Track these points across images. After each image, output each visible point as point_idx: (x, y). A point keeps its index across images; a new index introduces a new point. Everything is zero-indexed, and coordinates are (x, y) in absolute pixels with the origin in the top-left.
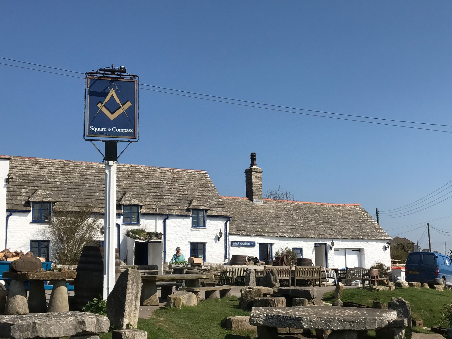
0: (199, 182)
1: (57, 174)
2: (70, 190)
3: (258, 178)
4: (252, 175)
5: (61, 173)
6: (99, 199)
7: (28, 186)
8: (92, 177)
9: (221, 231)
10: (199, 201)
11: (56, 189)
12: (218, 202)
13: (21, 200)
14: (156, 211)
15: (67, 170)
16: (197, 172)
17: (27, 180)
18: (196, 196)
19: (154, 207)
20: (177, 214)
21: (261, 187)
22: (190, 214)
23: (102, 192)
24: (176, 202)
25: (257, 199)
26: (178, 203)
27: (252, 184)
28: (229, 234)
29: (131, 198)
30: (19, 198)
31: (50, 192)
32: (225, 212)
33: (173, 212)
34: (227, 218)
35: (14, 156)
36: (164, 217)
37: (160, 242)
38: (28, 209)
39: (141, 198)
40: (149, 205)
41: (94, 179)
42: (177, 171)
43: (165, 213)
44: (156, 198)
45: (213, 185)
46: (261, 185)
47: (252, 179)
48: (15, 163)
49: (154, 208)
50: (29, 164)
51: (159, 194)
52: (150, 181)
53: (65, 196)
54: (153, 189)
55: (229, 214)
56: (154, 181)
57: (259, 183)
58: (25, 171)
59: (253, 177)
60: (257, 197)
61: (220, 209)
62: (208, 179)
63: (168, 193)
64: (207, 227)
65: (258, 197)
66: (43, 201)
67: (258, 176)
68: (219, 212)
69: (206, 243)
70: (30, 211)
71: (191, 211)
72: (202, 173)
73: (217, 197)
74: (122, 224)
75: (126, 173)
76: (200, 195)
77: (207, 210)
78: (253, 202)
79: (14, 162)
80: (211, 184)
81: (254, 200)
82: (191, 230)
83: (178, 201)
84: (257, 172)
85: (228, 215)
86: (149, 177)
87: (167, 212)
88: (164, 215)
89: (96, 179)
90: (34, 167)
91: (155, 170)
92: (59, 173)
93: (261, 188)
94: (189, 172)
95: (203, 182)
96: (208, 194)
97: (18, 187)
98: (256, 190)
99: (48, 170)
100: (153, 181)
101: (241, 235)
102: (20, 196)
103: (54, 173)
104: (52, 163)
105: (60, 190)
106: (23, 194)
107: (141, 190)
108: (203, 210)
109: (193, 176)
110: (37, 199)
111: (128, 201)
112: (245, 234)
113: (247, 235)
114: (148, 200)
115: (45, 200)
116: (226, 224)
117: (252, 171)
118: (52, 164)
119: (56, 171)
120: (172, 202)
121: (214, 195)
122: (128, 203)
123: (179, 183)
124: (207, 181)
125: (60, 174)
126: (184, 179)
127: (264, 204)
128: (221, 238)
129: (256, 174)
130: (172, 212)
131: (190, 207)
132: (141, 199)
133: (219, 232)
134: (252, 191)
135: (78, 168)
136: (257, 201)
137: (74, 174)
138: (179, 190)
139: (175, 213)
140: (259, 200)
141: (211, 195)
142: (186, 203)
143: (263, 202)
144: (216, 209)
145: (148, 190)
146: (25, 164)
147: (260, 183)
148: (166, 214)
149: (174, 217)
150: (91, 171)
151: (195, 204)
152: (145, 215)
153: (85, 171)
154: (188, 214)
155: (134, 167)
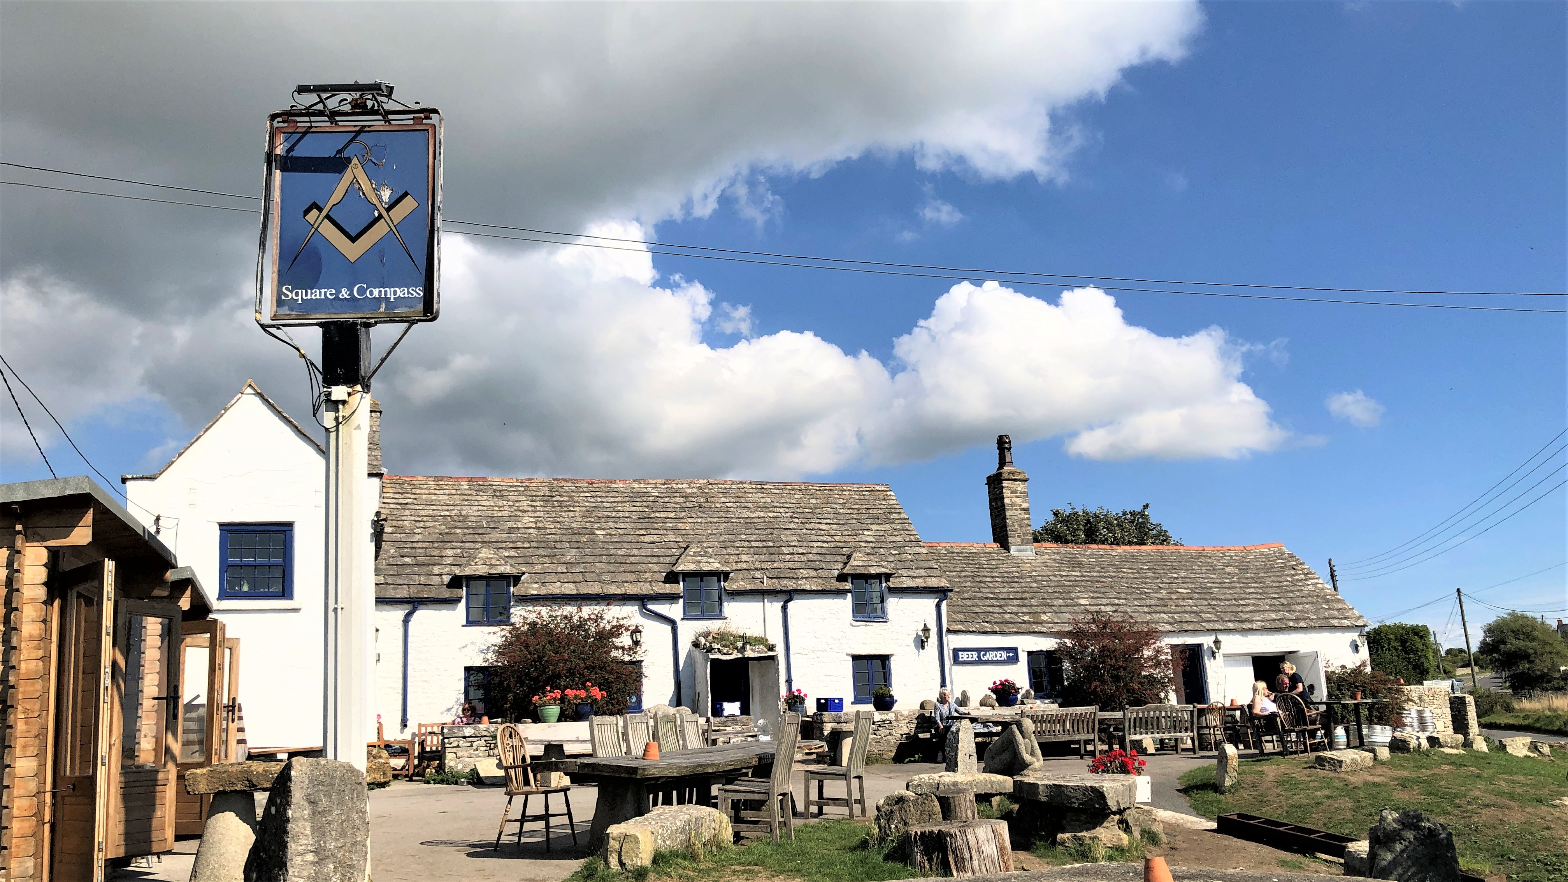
0: (871, 511)
1: (532, 511)
2: (558, 545)
3: (1019, 494)
4: (1002, 488)
5: (542, 509)
6: (626, 563)
7: (462, 542)
8: (614, 514)
9: (925, 624)
10: (868, 554)
11: (527, 545)
12: (916, 555)
13: (440, 575)
14: (763, 583)
15: (556, 501)
16: (865, 489)
17: (459, 528)
18: (863, 544)
19: (758, 574)
20: (814, 588)
21: (1026, 516)
22: (847, 588)
23: (633, 546)
24: (812, 561)
25: (1019, 545)
26: (817, 563)
27: (1004, 510)
28: (949, 631)
29: (701, 556)
30: (436, 570)
31: (512, 553)
32: (933, 579)
33: (805, 584)
34: (941, 593)
35: (435, 477)
36: (785, 597)
37: (772, 658)
38: (456, 593)
39: (729, 555)
40: (747, 570)
41: (619, 518)
42: (818, 488)
43: (784, 589)
44: (765, 552)
45: (904, 516)
46: (1026, 510)
47: (1003, 498)
48: (436, 492)
49: (759, 577)
50: (469, 492)
51: (771, 544)
52: (752, 515)
53: (547, 560)
54: (757, 532)
55: (943, 583)
56: (762, 514)
57: (1021, 505)
58: (458, 508)
59: (1006, 492)
60: (1019, 540)
61: (922, 572)
62: (891, 502)
63: (792, 541)
64: (890, 616)
65: (1023, 540)
66: (489, 574)
67: (1019, 488)
68: (918, 580)
69: (892, 655)
70: (458, 600)
71: (849, 580)
72: (879, 491)
73: (914, 544)
74: (682, 619)
75: (694, 500)
76: (872, 542)
77: (888, 576)
78: (1008, 549)
79: (435, 489)
80: (900, 513)
81: (1013, 549)
82: (852, 625)
83: (819, 557)
84: (1015, 480)
85: (942, 585)
86: (750, 505)
87: (791, 585)
88: (782, 592)
89: (623, 517)
90: (479, 498)
91: (763, 488)
92: (538, 509)
93: (1028, 519)
94: (845, 490)
95: (879, 511)
96: (892, 539)
97: (436, 545)
98: (1015, 524)
99: (511, 504)
100: (757, 514)
101: (980, 633)
102: (439, 567)
103: (526, 508)
104: (522, 486)
105: (535, 547)
106: (449, 561)
107: (727, 536)
108: (878, 576)
109: (857, 497)
110: (475, 571)
111: (694, 563)
112: (989, 630)
113: (995, 633)
114: (744, 558)
115: (495, 572)
116: (938, 606)
117: (1003, 478)
118: (522, 489)
119: (531, 503)
120: (803, 560)
121: (907, 540)
122: (692, 567)
123: (820, 516)
124: (891, 509)
125: (539, 511)
126: (835, 506)
127: (1038, 557)
128: (927, 642)
129: (1012, 486)
130: (801, 585)
131: (845, 571)
132: (727, 556)
133: (922, 627)
134: (1005, 526)
135: (582, 495)
136: (1019, 551)
137: (572, 509)
138: (819, 532)
139: (810, 585)
140: (1023, 547)
141: (899, 539)
142: (836, 561)
143: (1034, 551)
144: (911, 573)
145: (744, 537)
146: (458, 492)
147: (1025, 505)
148: (786, 588)
149: (807, 596)
150: (612, 500)
151: (858, 562)
152: (735, 594)
153: (599, 499)
154: (842, 588)
155: (715, 486)
